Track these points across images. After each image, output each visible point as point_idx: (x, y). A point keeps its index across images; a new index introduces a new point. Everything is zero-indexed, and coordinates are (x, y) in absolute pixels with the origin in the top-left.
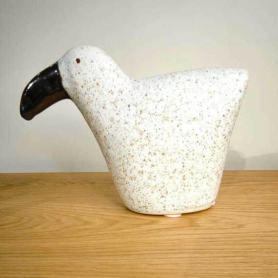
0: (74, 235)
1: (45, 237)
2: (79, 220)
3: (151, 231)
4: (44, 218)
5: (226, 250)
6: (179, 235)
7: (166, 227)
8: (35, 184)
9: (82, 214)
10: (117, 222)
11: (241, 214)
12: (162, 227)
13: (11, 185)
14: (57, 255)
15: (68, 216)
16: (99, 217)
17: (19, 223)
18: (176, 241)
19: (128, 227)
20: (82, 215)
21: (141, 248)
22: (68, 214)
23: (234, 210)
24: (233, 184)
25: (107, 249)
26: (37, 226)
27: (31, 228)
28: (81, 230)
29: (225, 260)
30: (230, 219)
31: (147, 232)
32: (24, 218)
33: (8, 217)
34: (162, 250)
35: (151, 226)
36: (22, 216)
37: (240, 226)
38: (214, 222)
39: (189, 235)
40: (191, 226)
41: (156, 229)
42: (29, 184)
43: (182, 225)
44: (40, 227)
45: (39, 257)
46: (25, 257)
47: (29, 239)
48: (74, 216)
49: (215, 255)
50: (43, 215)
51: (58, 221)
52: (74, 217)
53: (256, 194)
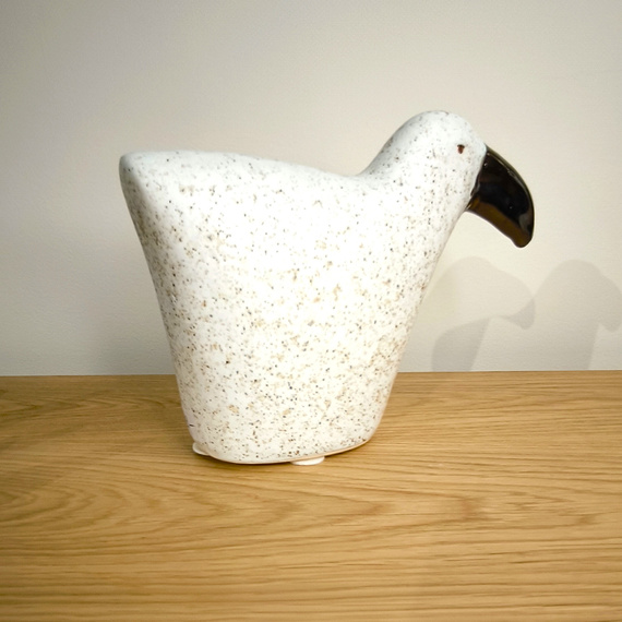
0: (194, 544)
1: (127, 548)
2: (202, 503)
3: (375, 534)
4: (119, 496)
5: (561, 587)
6: (443, 543)
7: (409, 521)
8: (93, 406)
9: (208, 486)
10: (292, 508)
11: (580, 486)
12: (400, 522)
13: (35, 407)
14: (162, 598)
15: (175, 491)
16: (249, 496)
17: (62, 510)
18: (439, 562)
19: (321, 521)
20: (209, 490)
21: (358, 578)
22: (176, 487)
23: (562, 476)
24: (550, 408)
25: (279, 583)
26: (105, 517)
27: (91, 522)
28: (210, 530)
29: (562, 613)
30: (559, 500)
31: (366, 536)
32: (72, 495)
33: (34, 492)
34: (408, 585)
35: (372, 518)
36: (68, 491)
37: (585, 520)
38: (522, 507)
39: (467, 542)
40: (467, 520)
41: (388, 529)
42: (79, 406)
43: (448, 517)
44: (113, 521)
45: (117, 603)
46: (83, 603)
47: (89, 554)
48: (189, 490)
49: (537, 600)
50: (116, 489)
51: (153, 504)
52: (190, 494)
53: (608, 433)
